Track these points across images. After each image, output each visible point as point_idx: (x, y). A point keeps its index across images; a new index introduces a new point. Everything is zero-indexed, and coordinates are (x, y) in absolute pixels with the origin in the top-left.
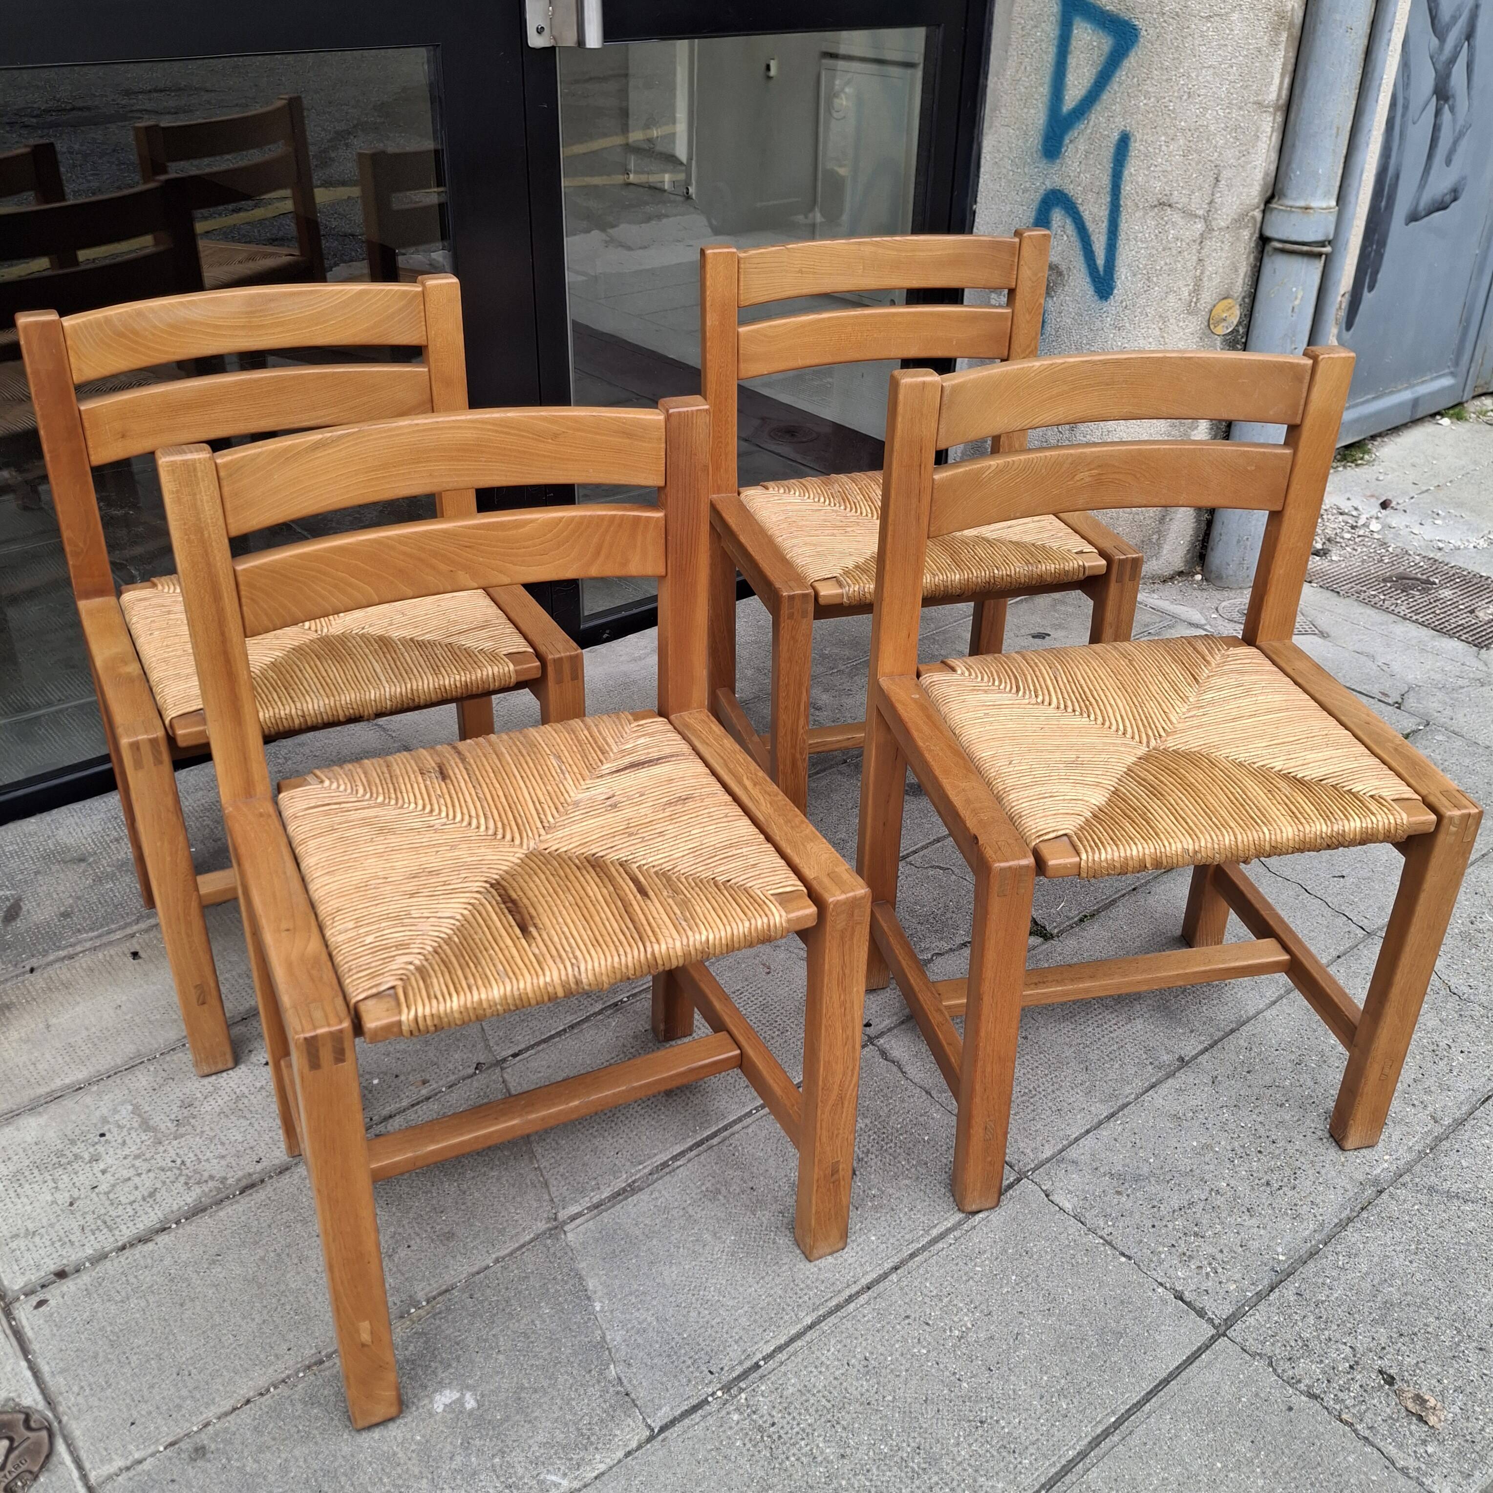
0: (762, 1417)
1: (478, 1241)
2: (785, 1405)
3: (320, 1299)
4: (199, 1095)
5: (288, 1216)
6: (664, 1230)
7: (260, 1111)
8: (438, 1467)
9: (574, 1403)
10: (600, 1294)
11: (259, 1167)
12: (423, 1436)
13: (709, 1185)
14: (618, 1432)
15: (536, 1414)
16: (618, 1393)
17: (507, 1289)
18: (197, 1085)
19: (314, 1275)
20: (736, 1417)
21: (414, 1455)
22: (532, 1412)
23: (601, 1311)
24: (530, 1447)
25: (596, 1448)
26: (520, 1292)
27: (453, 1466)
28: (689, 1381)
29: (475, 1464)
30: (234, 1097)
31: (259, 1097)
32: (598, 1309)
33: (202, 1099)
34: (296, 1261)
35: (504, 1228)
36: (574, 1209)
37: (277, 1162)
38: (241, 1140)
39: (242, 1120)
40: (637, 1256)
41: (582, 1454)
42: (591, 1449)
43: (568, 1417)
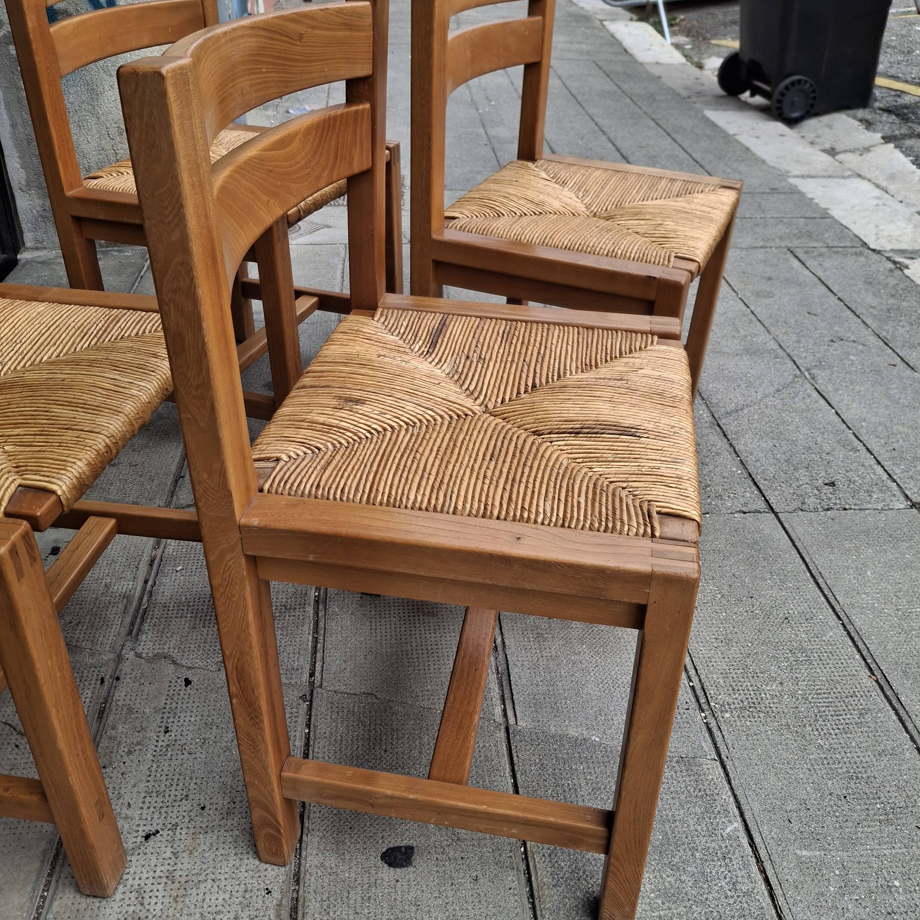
0: (734, 703)
1: (487, 777)
2: (730, 689)
3: (470, 908)
4: (132, 908)
5: (355, 896)
6: (553, 674)
7: (204, 867)
8: (686, 894)
9: (672, 789)
10: (585, 733)
11: (276, 895)
12: (653, 891)
13: (531, 636)
14: (711, 777)
15: (670, 814)
16: (678, 762)
17: (546, 780)
18: (115, 905)
19: (440, 901)
20: (727, 715)
21: (667, 904)
22: (667, 816)
23: (601, 739)
24: (696, 830)
25: (718, 794)
26: (554, 774)
27: (690, 884)
28: (688, 723)
29: (695, 870)
30: (165, 880)
31: (186, 861)
32: (597, 739)
33: (139, 907)
34: (414, 909)
35: (486, 756)
36: (498, 710)
37: (281, 878)
38: (227, 896)
39: (202, 886)
40: (565, 698)
41: (717, 804)
42: (716, 797)
43: (683, 797)
